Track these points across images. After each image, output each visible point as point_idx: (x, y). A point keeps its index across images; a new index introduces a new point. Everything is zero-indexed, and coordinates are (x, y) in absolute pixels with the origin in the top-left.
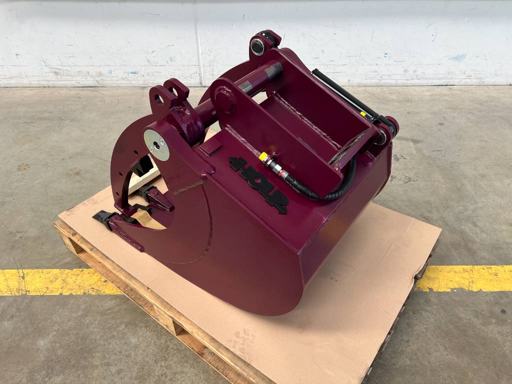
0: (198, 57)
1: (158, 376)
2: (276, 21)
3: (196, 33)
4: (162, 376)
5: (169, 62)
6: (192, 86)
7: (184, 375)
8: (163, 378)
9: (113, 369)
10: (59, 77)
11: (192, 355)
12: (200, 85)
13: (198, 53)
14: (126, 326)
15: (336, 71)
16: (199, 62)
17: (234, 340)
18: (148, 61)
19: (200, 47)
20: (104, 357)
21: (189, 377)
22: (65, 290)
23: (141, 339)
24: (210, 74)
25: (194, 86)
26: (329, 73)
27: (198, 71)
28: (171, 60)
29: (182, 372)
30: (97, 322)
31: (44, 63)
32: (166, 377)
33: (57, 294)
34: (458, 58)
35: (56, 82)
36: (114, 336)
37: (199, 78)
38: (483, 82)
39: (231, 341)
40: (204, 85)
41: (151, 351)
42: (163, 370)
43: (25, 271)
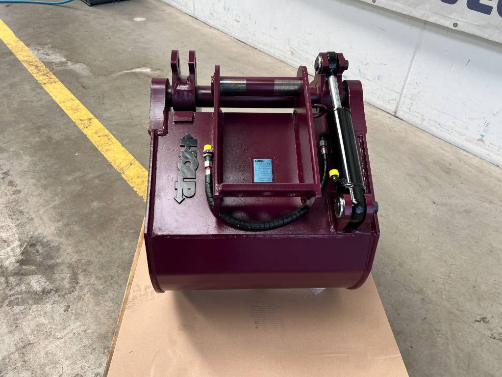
0: (404, 85)
1: (110, 275)
3: (412, 61)
4: (111, 277)
5: (376, 78)
6: (386, 111)
7: (119, 288)
8: (109, 278)
9: (100, 248)
10: (293, 57)
12: (393, 114)
13: (405, 82)
14: (133, 233)
16: (402, 90)
17: (141, 288)
18: (359, 70)
19: (410, 76)
20: (104, 239)
21: (119, 292)
22: (137, 187)
23: (130, 246)
24: (407, 107)
25: (388, 111)
27: (398, 99)
28: (378, 79)
29: (121, 286)
30: (126, 217)
31: (289, 41)
32: (112, 279)
33: (132, 186)
35: (289, 60)
36: (122, 232)
37: (395, 106)
39: (139, 287)
40: (397, 115)
41: (125, 258)
42: (115, 274)
43: (137, 162)
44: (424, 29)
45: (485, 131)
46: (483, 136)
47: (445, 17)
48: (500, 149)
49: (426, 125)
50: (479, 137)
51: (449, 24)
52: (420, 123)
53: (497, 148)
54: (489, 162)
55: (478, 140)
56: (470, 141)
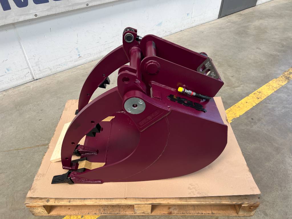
0: (27, 62)
2: (70, 28)
3: (21, 48)
5: (7, 71)
6: (28, 82)
11: (165, 218)
12: (33, 80)
13: (26, 60)
15: (110, 47)
16: (28, 65)
17: (191, 192)
19: (26, 55)
24: (38, 71)
25: (29, 81)
26: (106, 48)
27: (29, 71)
28: (8, 70)
34: (160, 24)
37: (31, 75)
38: (172, 33)
39: (190, 193)
40: (36, 79)
44: (15, 28)
45: (79, 52)
46: (79, 55)
47: (27, 14)
48: (89, 54)
49: (54, 71)
50: (78, 56)
51: (32, 17)
52: (50, 72)
53: (87, 55)
54: (89, 62)
55: (79, 58)
56: (77, 61)
